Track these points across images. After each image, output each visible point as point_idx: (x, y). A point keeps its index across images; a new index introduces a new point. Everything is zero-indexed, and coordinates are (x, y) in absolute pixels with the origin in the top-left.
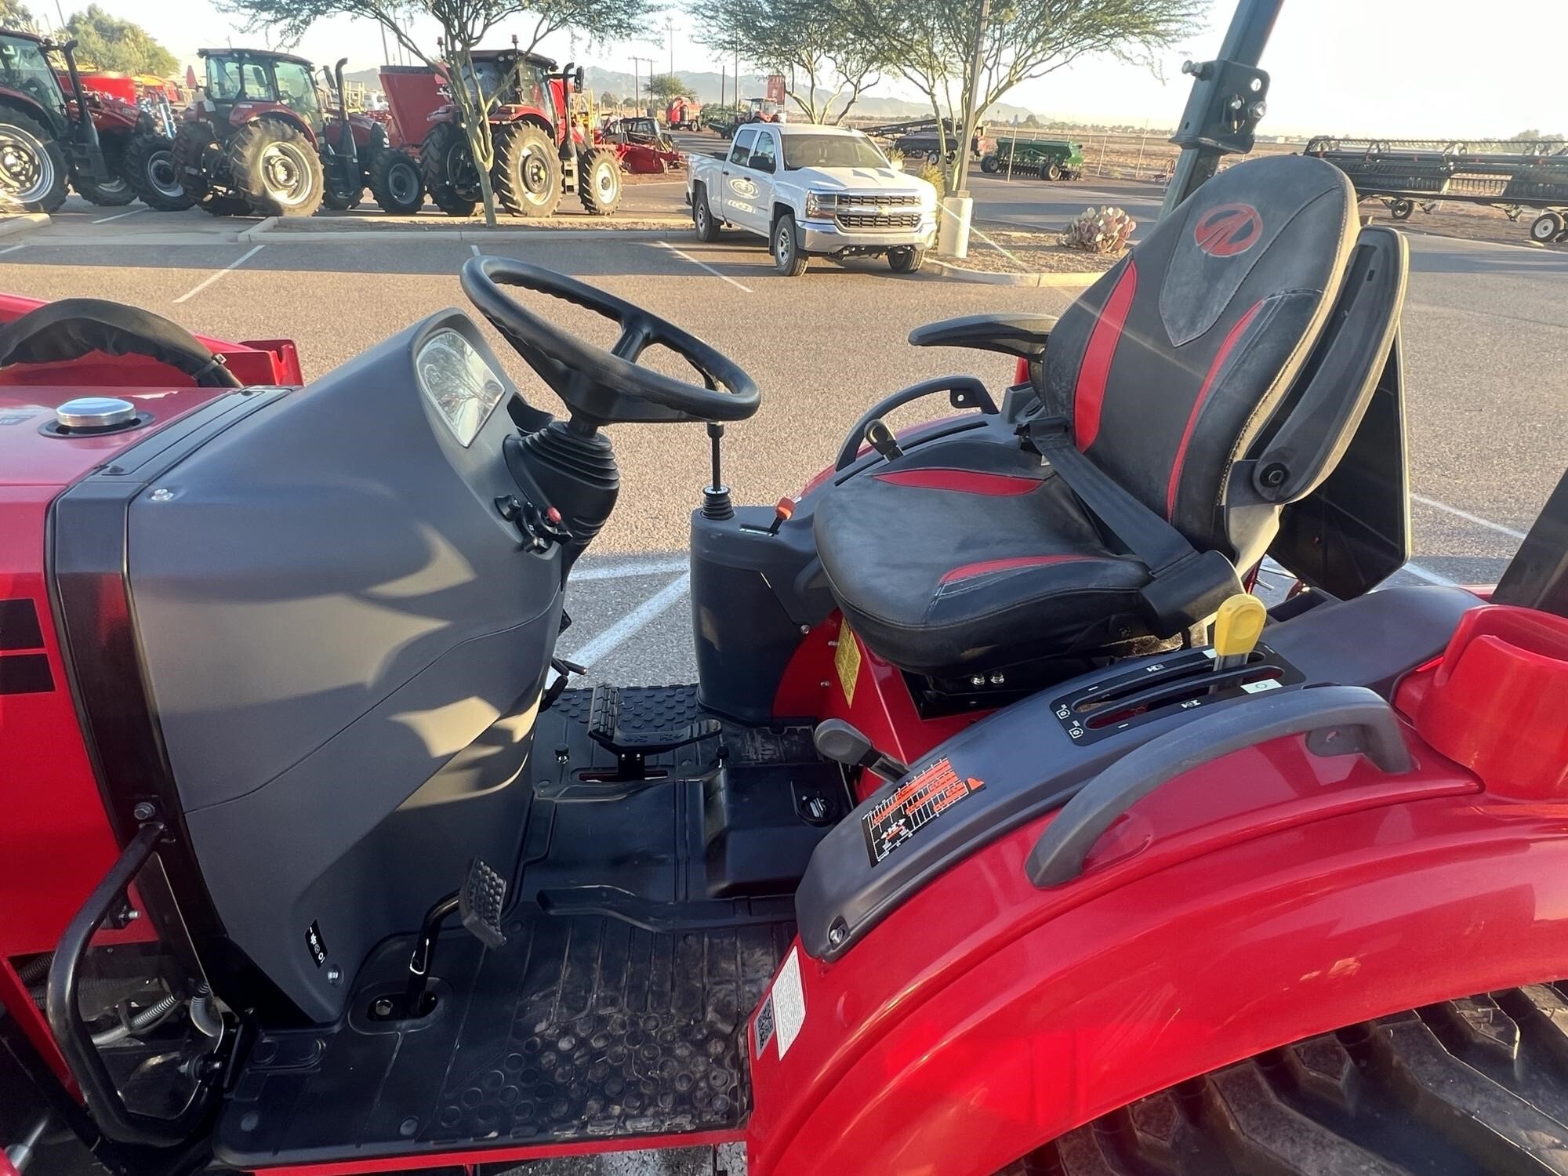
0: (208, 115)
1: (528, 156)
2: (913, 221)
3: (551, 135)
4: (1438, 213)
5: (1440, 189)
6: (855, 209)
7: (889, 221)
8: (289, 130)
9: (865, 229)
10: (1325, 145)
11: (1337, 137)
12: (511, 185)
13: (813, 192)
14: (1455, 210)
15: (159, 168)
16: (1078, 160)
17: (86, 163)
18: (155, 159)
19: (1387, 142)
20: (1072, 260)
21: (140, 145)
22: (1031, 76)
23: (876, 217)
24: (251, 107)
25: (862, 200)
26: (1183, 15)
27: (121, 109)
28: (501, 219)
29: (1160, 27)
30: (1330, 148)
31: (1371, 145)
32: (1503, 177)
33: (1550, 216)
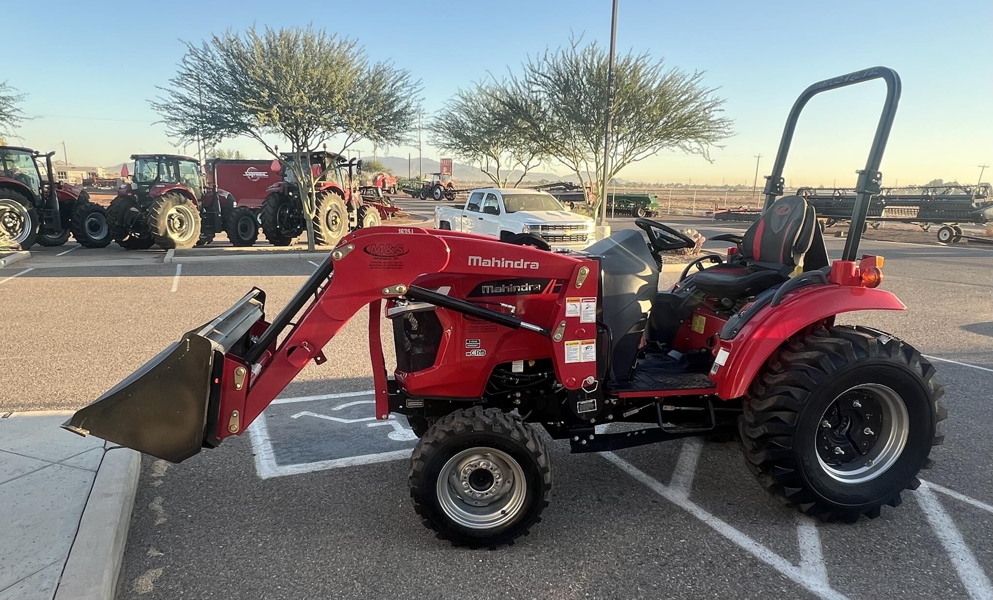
0: (134, 192)
1: (330, 211)
2: (583, 238)
3: (343, 198)
4: (881, 229)
5: (880, 216)
6: (551, 232)
7: (570, 238)
8: (183, 198)
9: (556, 243)
10: (807, 192)
11: (814, 187)
12: (320, 227)
13: (526, 224)
14: (894, 227)
15: (92, 222)
16: (655, 205)
17: (50, 220)
18: (91, 217)
19: (843, 189)
20: (671, 259)
21: (83, 209)
22: (635, 160)
23: (563, 236)
24: (164, 186)
25: (555, 228)
26: (717, 128)
27: (70, 189)
28: (317, 247)
29: (705, 134)
30: (811, 193)
31: (835, 191)
32: (914, 207)
33: (946, 228)
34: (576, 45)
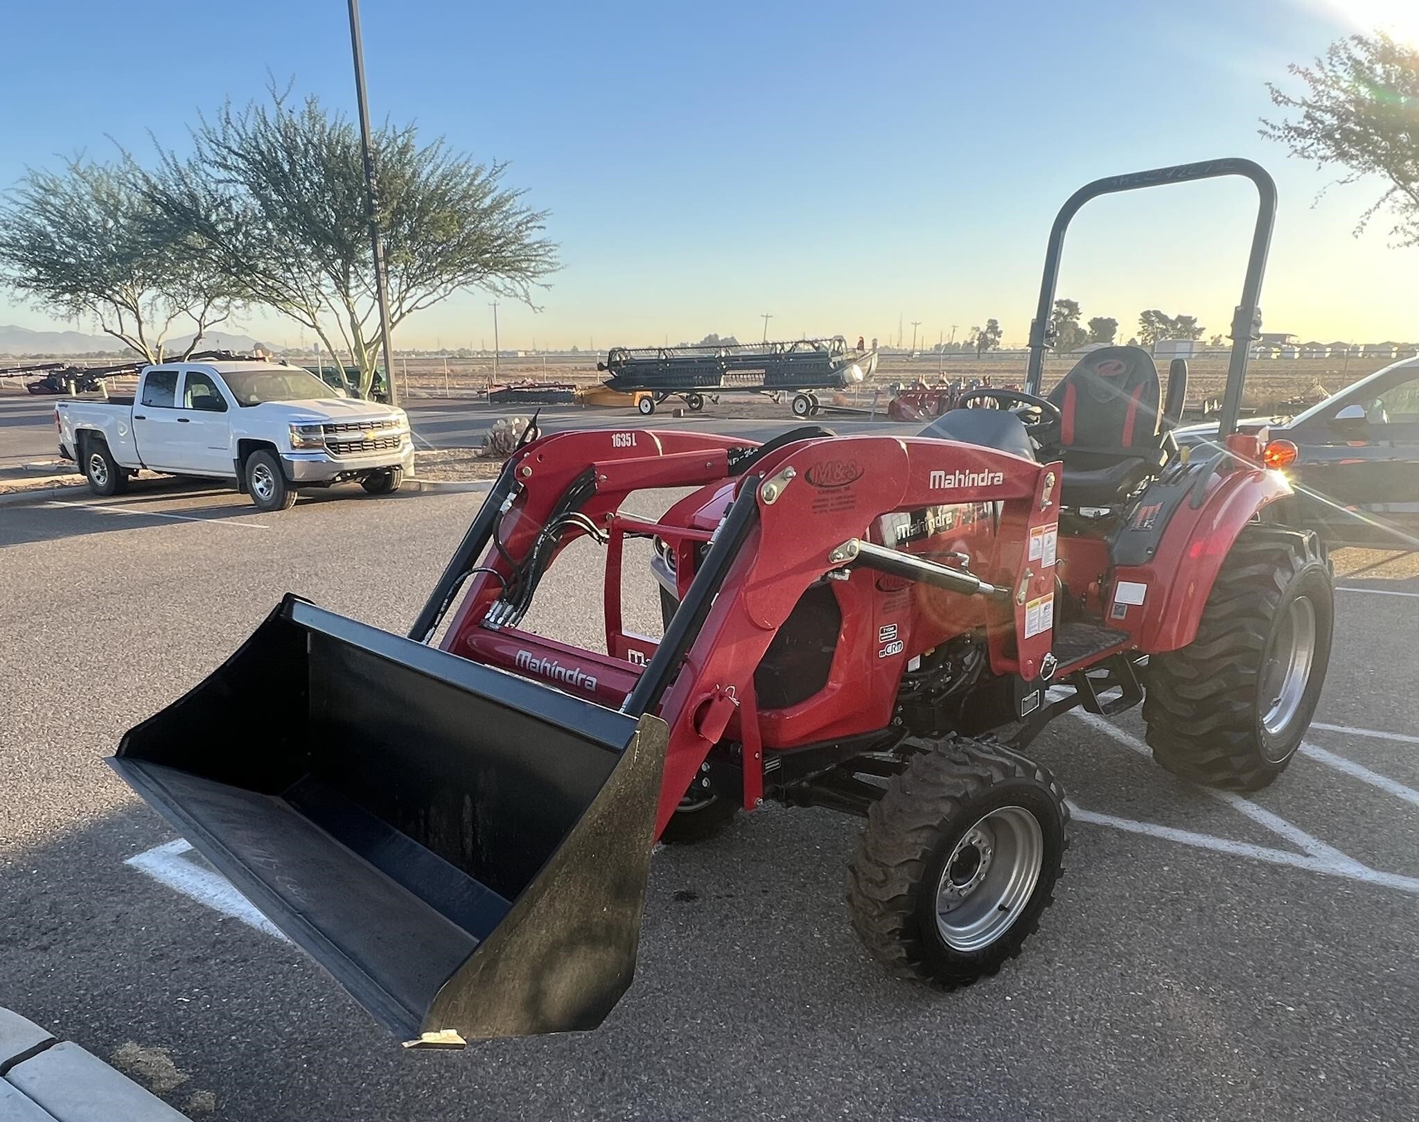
2: (395, 442)
5: (719, 384)
6: (342, 436)
7: (375, 444)
11: (629, 347)
13: (294, 424)
19: (671, 349)
23: (362, 442)
25: (347, 428)
31: (660, 353)
32: (760, 371)
33: (802, 397)
34: (282, 100)
